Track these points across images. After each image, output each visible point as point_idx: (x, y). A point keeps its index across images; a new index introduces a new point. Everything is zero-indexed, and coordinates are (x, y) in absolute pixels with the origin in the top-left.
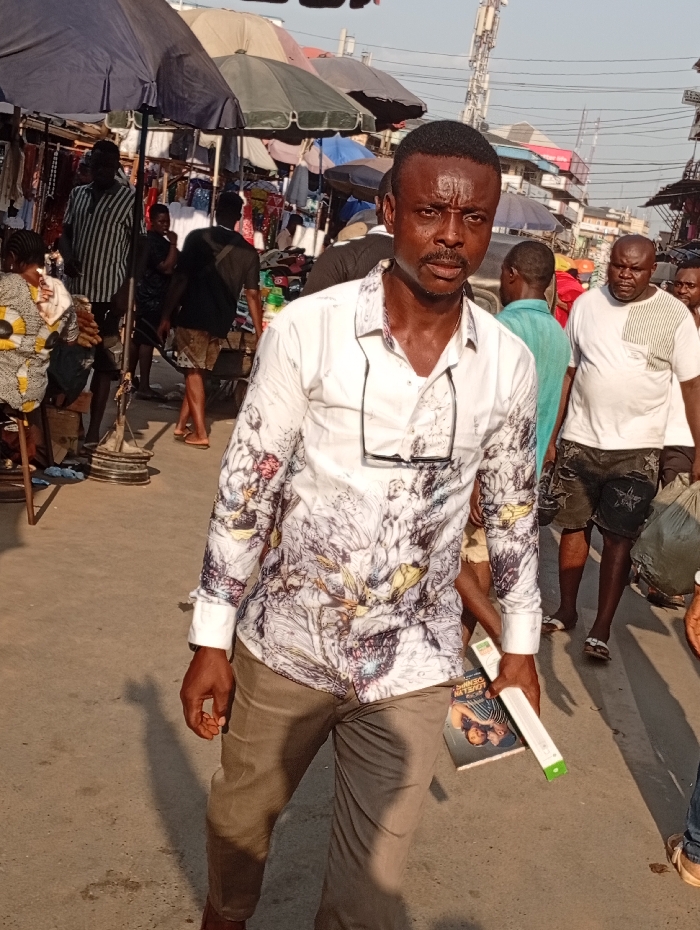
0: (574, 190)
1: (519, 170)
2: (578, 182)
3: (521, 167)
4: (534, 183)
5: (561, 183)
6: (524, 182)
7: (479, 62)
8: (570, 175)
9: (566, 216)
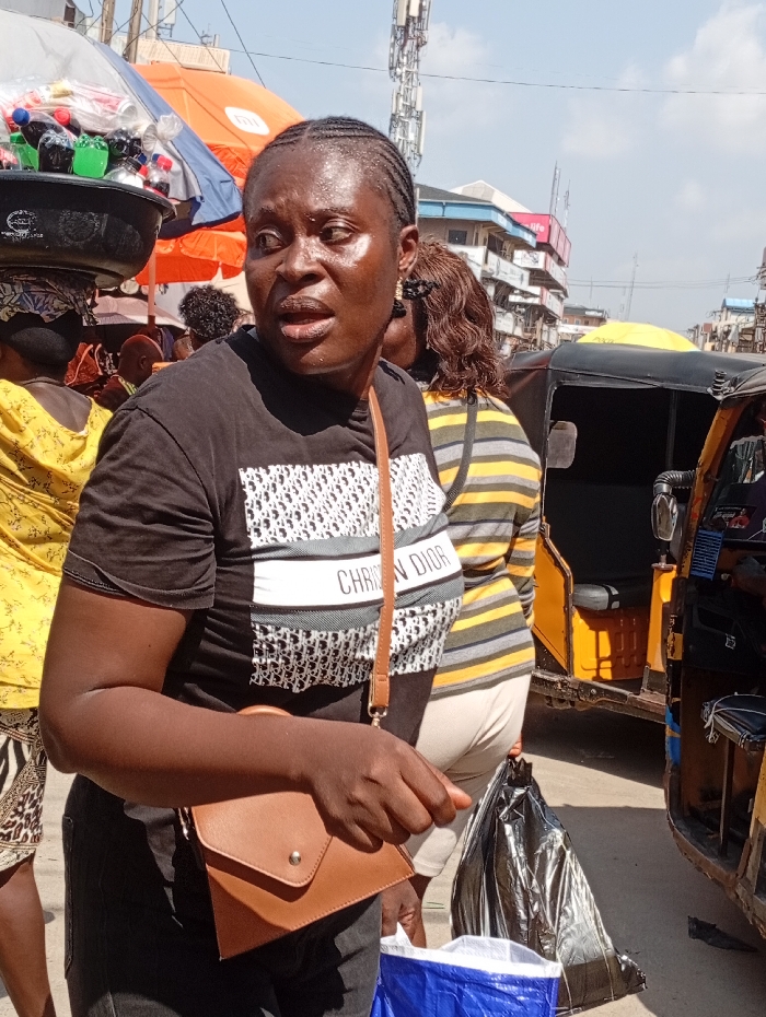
0: (557, 273)
1: (481, 239)
2: (560, 262)
3: (483, 234)
4: (504, 256)
5: (540, 260)
6: (491, 255)
7: (404, 69)
8: (551, 251)
9: (548, 307)
